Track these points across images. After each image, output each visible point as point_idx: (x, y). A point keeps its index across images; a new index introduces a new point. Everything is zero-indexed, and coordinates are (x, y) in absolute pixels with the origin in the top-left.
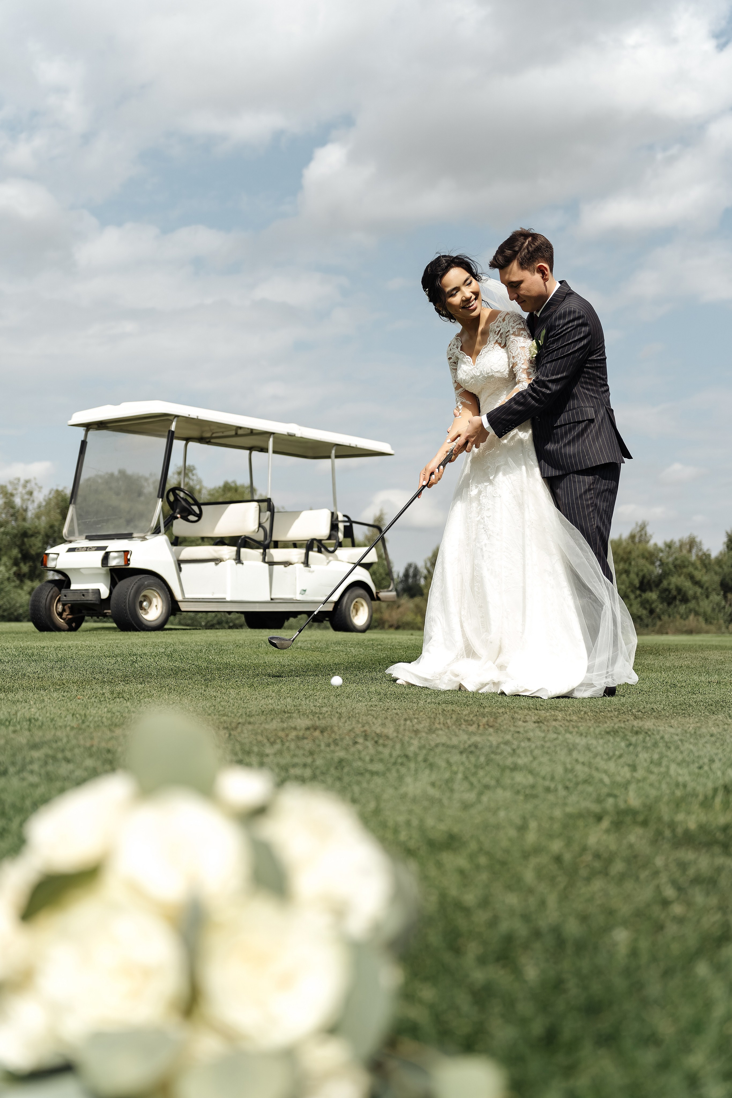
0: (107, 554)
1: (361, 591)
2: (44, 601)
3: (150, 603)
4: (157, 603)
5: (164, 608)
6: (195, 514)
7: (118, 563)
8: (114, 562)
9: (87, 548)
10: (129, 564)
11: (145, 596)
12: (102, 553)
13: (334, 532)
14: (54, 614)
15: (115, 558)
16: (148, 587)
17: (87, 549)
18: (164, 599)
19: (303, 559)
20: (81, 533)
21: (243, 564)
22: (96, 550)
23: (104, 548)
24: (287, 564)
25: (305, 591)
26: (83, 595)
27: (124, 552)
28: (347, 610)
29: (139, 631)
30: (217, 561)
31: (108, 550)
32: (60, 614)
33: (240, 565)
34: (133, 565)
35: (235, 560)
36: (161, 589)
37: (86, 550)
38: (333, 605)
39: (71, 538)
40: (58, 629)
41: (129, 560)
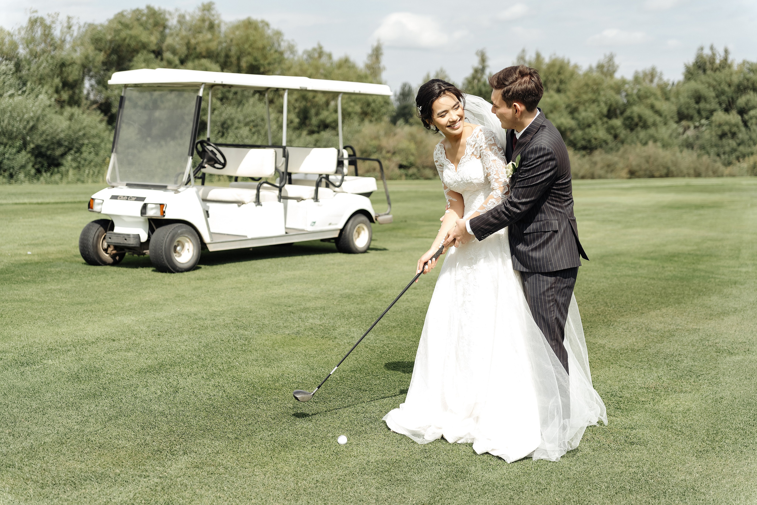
0: (145, 206)
1: (363, 218)
2: (91, 240)
3: (183, 247)
4: (189, 247)
5: (195, 251)
6: (220, 163)
7: (156, 213)
8: (152, 212)
9: (128, 197)
10: (164, 216)
11: (178, 241)
12: (141, 204)
13: (340, 168)
14: (100, 250)
15: (152, 209)
16: (182, 234)
17: (128, 198)
18: (195, 243)
19: (313, 194)
20: (122, 180)
21: (262, 205)
22: (135, 200)
23: (142, 199)
24: (299, 199)
25: (315, 223)
26: (126, 239)
27: (160, 204)
28: (350, 235)
29: (174, 273)
30: (240, 203)
31: (145, 202)
32: (106, 250)
33: (259, 207)
34: (168, 216)
35: (255, 202)
36: (193, 235)
37: (127, 200)
38: (338, 232)
39: (114, 184)
40: (104, 263)
41: (164, 212)
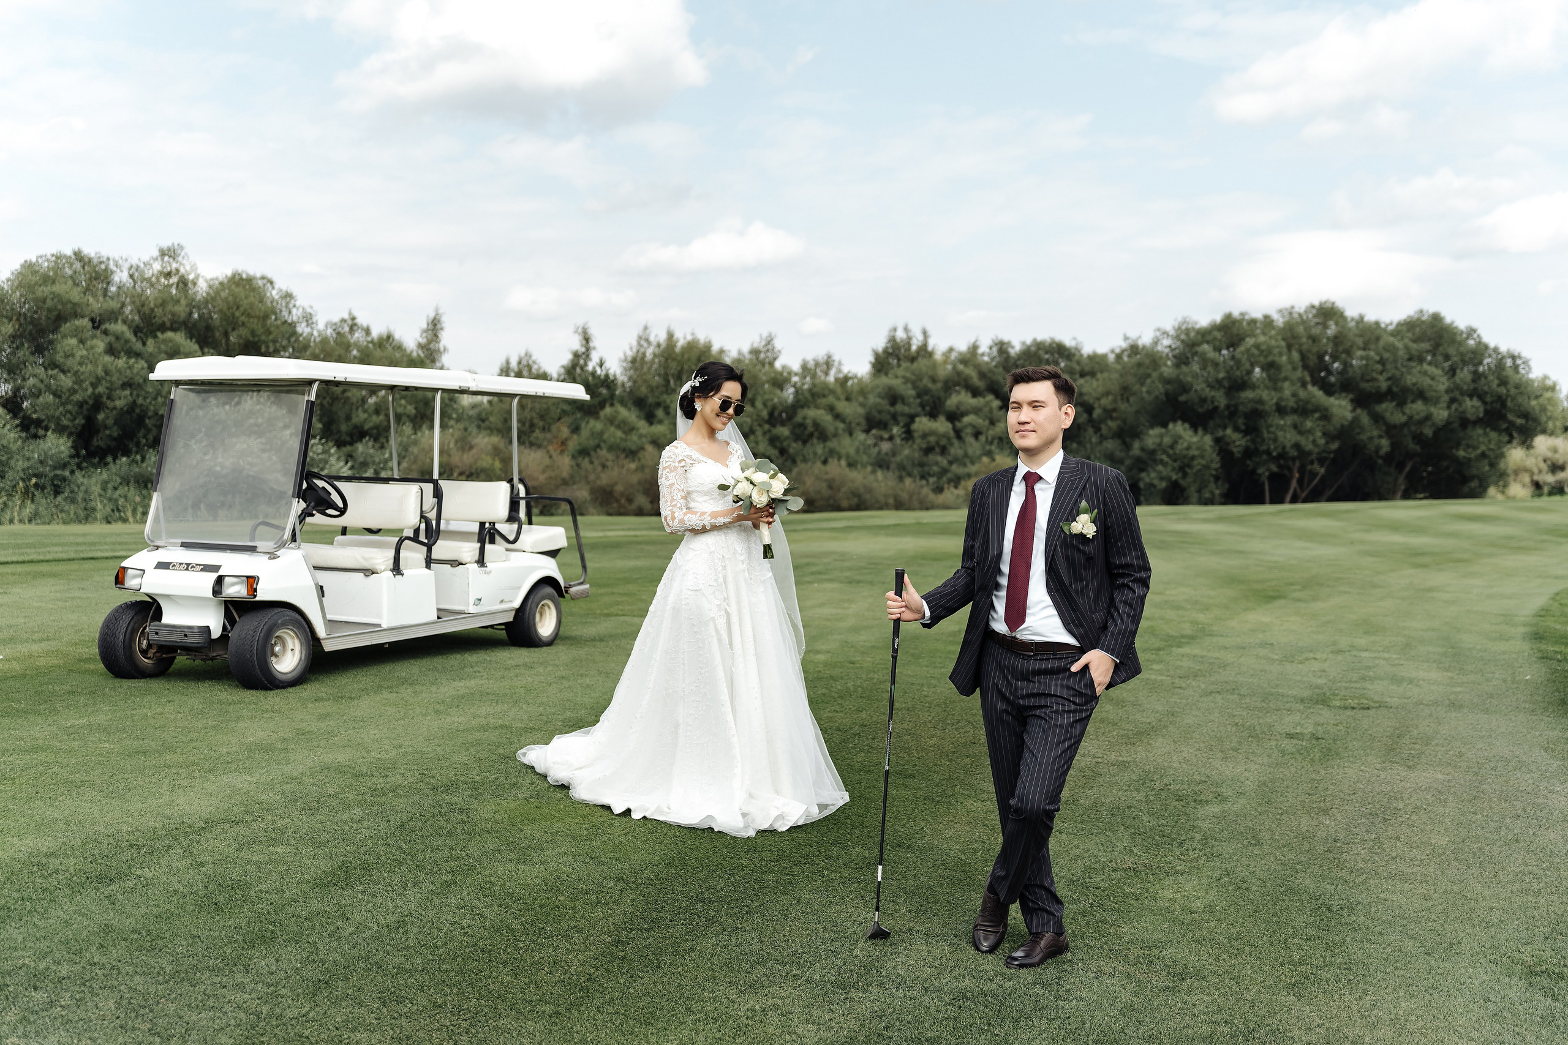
0: (220, 580)
1: (549, 590)
2: (121, 637)
3: (284, 646)
4: (294, 645)
5: (304, 652)
6: (336, 508)
7: (239, 592)
8: (235, 590)
9: (188, 565)
10: (255, 596)
11: (278, 637)
12: (213, 576)
13: (514, 514)
14: (136, 653)
15: (234, 584)
16: (284, 625)
17: (188, 567)
18: (303, 640)
19: (476, 555)
20: (171, 534)
21: (403, 575)
22: (202, 570)
23: (215, 568)
24: (456, 563)
25: (480, 600)
26: (186, 636)
27: (248, 577)
28: (531, 618)
29: (271, 689)
30: (369, 572)
31: (221, 572)
32: (144, 652)
33: (399, 577)
34: (261, 596)
35: (392, 570)
36: (299, 626)
37: (187, 569)
38: (513, 613)
39: (158, 543)
40: (142, 674)
41: (255, 590)
